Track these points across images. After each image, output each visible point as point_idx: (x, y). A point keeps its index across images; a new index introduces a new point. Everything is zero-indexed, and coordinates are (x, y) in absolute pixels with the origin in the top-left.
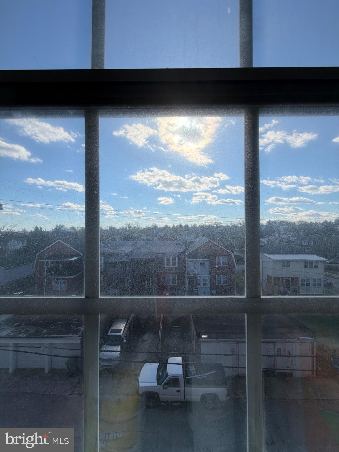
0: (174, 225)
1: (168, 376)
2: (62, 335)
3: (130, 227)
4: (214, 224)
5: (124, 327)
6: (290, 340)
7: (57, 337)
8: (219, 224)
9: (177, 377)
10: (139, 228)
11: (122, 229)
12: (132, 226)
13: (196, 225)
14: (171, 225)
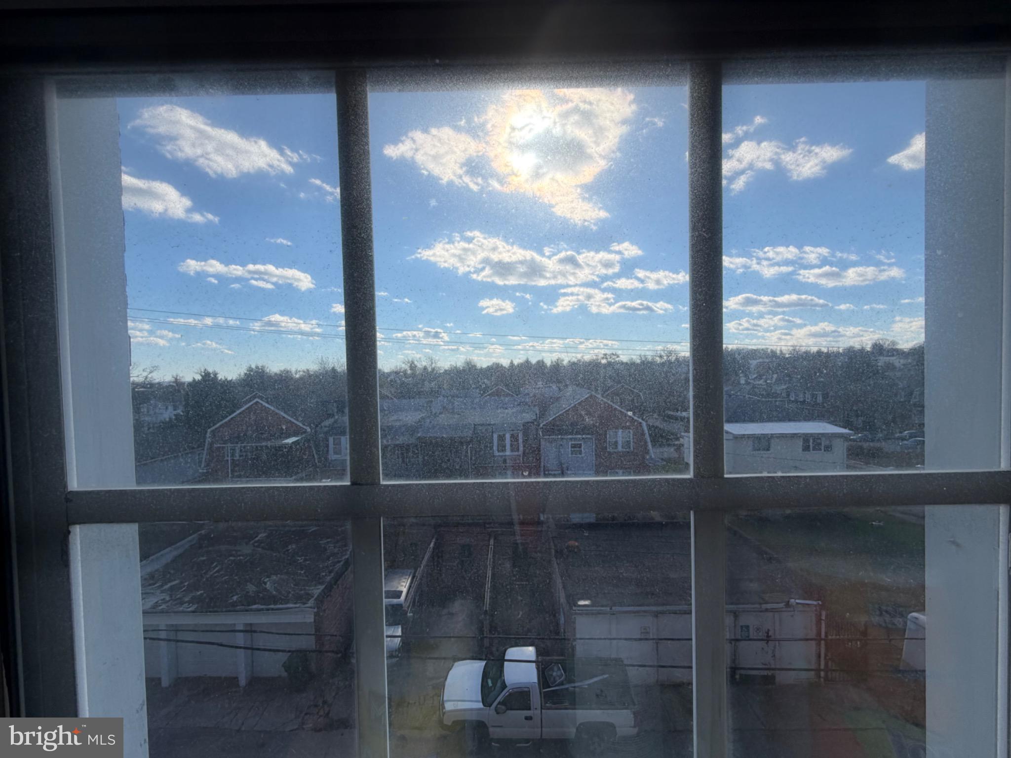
0: (512, 361)
1: (506, 687)
2: (272, 606)
3: (413, 366)
4: (603, 358)
5: (407, 587)
6: (769, 606)
7: (262, 610)
8: (614, 357)
9: (526, 689)
10: (433, 369)
11: (397, 373)
12: (419, 365)
13: (563, 361)
14: (505, 363)
